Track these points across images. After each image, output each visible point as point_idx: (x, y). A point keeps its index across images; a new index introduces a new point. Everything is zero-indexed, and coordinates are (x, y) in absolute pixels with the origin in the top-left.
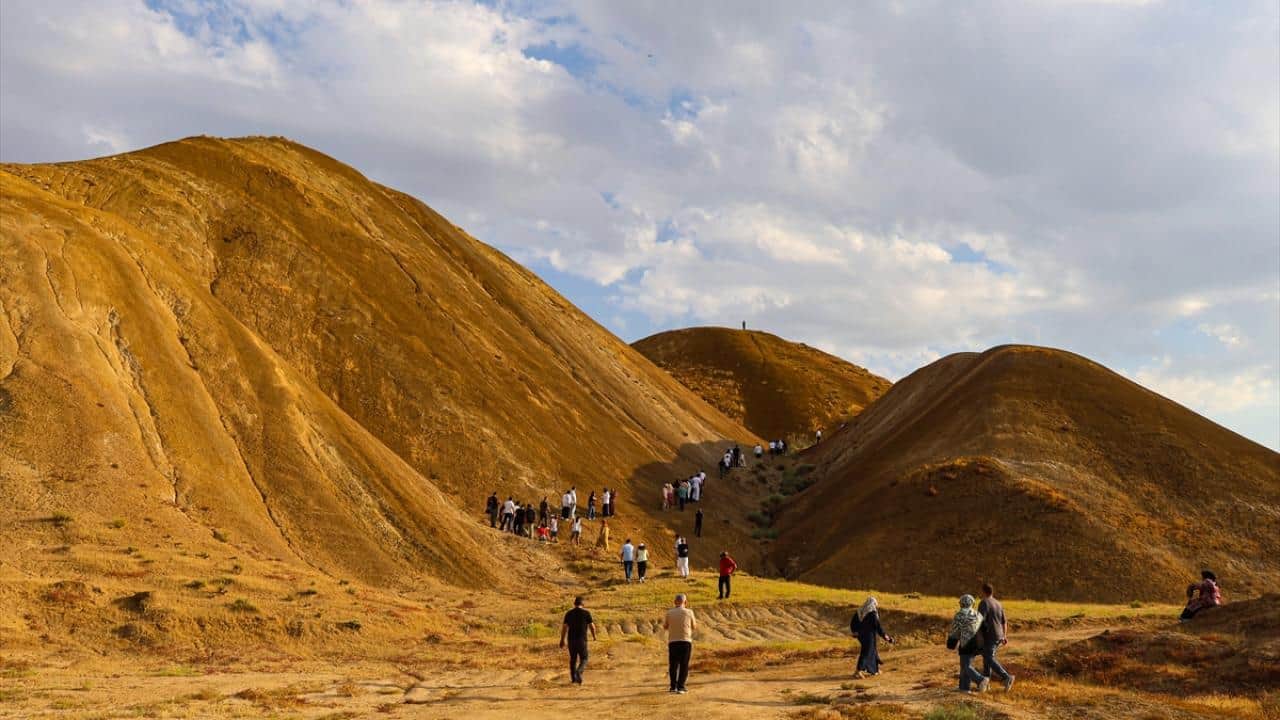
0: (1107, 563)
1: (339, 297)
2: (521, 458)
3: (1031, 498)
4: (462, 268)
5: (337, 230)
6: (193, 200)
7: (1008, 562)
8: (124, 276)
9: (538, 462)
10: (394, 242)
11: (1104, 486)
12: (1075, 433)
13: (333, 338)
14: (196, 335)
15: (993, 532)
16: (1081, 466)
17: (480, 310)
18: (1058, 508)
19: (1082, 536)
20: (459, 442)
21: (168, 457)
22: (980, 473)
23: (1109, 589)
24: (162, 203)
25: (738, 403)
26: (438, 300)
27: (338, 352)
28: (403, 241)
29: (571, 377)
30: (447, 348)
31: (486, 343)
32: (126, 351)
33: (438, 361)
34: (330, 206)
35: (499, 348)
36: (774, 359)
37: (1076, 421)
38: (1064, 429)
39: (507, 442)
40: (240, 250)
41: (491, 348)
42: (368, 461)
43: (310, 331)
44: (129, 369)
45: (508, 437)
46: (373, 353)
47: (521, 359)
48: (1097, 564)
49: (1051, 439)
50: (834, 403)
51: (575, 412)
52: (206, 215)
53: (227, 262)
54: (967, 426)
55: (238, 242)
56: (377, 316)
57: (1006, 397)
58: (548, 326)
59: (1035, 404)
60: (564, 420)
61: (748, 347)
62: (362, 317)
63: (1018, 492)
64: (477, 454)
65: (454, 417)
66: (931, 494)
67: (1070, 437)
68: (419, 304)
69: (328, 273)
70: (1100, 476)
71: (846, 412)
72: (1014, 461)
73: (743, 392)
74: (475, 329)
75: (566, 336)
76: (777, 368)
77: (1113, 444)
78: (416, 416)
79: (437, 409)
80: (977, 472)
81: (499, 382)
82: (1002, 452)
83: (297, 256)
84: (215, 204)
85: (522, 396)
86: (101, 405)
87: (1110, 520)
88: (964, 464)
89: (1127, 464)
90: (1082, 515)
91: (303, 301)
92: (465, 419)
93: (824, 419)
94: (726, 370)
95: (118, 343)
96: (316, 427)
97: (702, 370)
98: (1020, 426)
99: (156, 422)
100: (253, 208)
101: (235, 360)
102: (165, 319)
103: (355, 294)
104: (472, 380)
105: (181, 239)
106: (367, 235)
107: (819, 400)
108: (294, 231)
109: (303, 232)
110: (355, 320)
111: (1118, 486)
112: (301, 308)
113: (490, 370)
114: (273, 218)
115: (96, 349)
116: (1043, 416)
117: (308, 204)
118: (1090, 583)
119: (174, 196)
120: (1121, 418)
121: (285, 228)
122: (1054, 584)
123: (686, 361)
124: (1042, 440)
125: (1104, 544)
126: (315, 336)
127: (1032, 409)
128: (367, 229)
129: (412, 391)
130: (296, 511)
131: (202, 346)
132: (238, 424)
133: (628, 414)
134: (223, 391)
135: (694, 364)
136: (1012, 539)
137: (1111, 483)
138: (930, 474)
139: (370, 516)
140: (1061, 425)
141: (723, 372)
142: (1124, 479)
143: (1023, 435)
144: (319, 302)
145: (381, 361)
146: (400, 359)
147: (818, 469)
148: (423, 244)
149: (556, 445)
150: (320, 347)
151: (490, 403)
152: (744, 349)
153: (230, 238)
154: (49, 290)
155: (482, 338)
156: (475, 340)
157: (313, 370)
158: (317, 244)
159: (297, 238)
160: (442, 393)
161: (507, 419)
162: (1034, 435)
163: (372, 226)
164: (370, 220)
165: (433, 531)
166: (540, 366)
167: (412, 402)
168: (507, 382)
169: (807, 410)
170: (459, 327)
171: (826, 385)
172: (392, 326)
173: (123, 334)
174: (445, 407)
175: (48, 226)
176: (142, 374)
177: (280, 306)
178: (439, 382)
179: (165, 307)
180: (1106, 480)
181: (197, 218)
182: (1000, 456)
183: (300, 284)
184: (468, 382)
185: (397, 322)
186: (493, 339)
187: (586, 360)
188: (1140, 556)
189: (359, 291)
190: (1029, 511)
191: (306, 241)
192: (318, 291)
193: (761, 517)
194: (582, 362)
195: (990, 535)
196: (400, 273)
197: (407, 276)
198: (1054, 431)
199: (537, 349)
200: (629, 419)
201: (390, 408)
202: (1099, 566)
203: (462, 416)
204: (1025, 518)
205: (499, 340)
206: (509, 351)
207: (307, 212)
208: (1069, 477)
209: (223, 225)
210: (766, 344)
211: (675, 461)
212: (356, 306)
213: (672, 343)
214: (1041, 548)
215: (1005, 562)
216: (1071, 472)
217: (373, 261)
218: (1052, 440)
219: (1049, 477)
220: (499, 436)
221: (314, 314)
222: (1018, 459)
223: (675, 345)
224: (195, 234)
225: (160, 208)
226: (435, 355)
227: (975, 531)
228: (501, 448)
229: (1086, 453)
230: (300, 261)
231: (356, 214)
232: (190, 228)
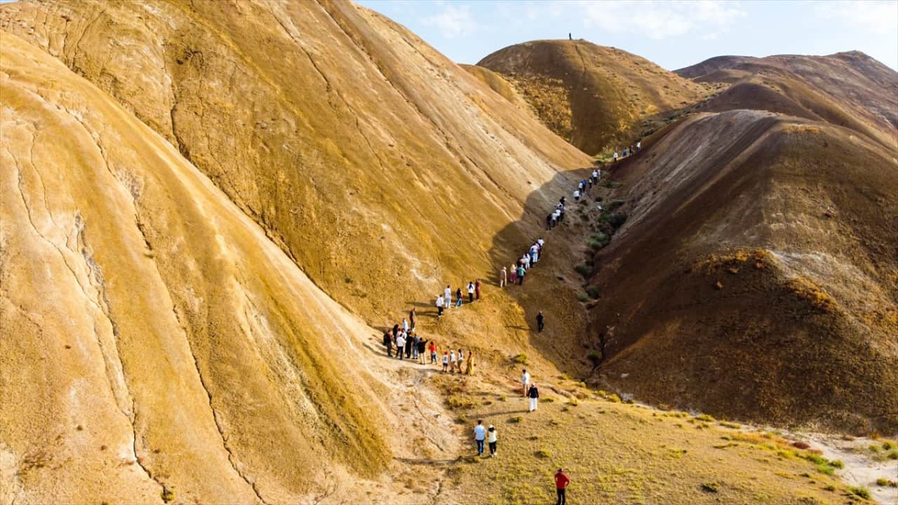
0: (862, 370)
1: (270, 108)
2: (411, 248)
3: (800, 298)
4: (361, 52)
5: (264, 37)
6: (149, 24)
7: (780, 364)
8: (86, 168)
9: (423, 250)
10: (307, 41)
11: (860, 277)
12: (836, 219)
13: (268, 150)
14: (150, 218)
15: (768, 330)
16: (841, 255)
17: (376, 96)
18: (822, 309)
19: (842, 339)
20: (366, 242)
21: (128, 387)
22: (759, 269)
23: (864, 398)
24: (125, 32)
25: (567, 107)
26: (345, 95)
27: (272, 164)
28: (314, 36)
29: (445, 148)
30: (352, 145)
31: (382, 132)
32: (90, 259)
33: (347, 161)
34: (257, 12)
35: (392, 135)
36: (592, 68)
37: (837, 205)
38: (827, 216)
39: (400, 234)
40: (191, 70)
41: (385, 137)
42: (292, 324)
43: (250, 147)
44: (94, 280)
45: (400, 230)
46: (298, 161)
47: (408, 143)
48: (854, 371)
49: (815, 227)
50: (635, 105)
51: (449, 189)
52: (162, 38)
53: (182, 86)
54: (747, 213)
55: (188, 62)
56: (299, 123)
57: (781, 182)
58: (427, 98)
59: (803, 189)
60: (441, 199)
61: (573, 57)
62: (286, 127)
63: (788, 290)
64: (379, 252)
65: (361, 216)
66: (717, 288)
67: (832, 224)
68: (330, 103)
69: (260, 84)
70: (856, 265)
71: (643, 113)
72: (785, 253)
73: (570, 97)
74: (372, 118)
75: (440, 104)
76: (595, 76)
77: (867, 228)
78: (333, 221)
79: (348, 210)
80: (755, 267)
81: (392, 172)
82: (775, 245)
83: (235, 71)
84: (168, 25)
85: (410, 183)
86: (68, 347)
87: (865, 319)
88: (745, 259)
89: (879, 249)
90: (841, 315)
91: (242, 117)
92: (370, 218)
93: (628, 120)
94: (557, 79)
95: (84, 252)
96: (250, 295)
97: (541, 79)
98: (790, 215)
99: (118, 343)
100: (198, 25)
101: (182, 238)
102: (123, 208)
103: (282, 104)
104: (373, 176)
105: (144, 69)
106: (287, 36)
107: (625, 103)
108: (231, 45)
109: (238, 43)
110: (284, 130)
111: (872, 275)
112: (241, 123)
113: (386, 161)
114: (214, 34)
115: (66, 270)
116: (811, 202)
117: (240, 14)
118: (848, 391)
119: (135, 24)
120: (876, 200)
121: (223, 42)
122: (817, 389)
123: (530, 71)
124: (809, 229)
125: (860, 349)
126: (254, 151)
127: (801, 195)
128: (287, 30)
129: (329, 196)
130: (236, 410)
131: (155, 229)
132: (189, 313)
133: (489, 177)
134: (175, 276)
135: (535, 73)
136: (783, 339)
137: (866, 272)
138: (717, 267)
139: (293, 393)
140: (825, 212)
141: (555, 80)
142: (877, 267)
143: (793, 225)
144: (255, 115)
145: (305, 168)
146: (318, 164)
147: (626, 205)
148: (331, 35)
149: (436, 228)
150: (258, 162)
151: (387, 197)
152: (570, 60)
153: (181, 60)
154: (21, 207)
155: (380, 129)
156: (373, 132)
157: (255, 186)
158: (250, 55)
159: (234, 51)
160: (351, 194)
161: (400, 210)
162: (803, 224)
163: (291, 27)
164: (289, 19)
165: (342, 401)
166: (421, 145)
167: (330, 207)
168: (398, 170)
169: (615, 113)
170: (361, 121)
171: (630, 89)
172: (311, 131)
173: (89, 241)
174: (354, 208)
175: (19, 120)
176: (105, 285)
177: (226, 126)
178: (348, 183)
179: (123, 189)
180: (862, 269)
181: (154, 42)
182: (773, 248)
183: (239, 100)
184: (370, 178)
185: (314, 126)
186: (387, 127)
187: (456, 125)
188: (890, 361)
189: (284, 99)
190: (798, 310)
191: (241, 53)
192: (253, 105)
193: (585, 267)
194: (453, 129)
195: (764, 333)
196: (314, 72)
197: (319, 74)
198: (817, 217)
199: (419, 127)
200: (489, 181)
201: (314, 216)
202: (855, 373)
203: (366, 215)
204: (794, 318)
205: (391, 126)
206: (398, 136)
207: (239, 22)
208: (831, 269)
209: (176, 48)
210: (586, 53)
211: (523, 218)
212: (283, 115)
213: (519, 55)
214: (806, 350)
215: (776, 364)
216: (832, 263)
217: (294, 65)
218: (817, 228)
219: (814, 271)
220: (394, 230)
221: (252, 128)
222: (788, 250)
223: (522, 56)
224: (154, 60)
225: (124, 37)
226: (344, 155)
227: (752, 329)
228: (396, 243)
229: (845, 239)
230: (238, 75)
231: (278, 15)
232: (150, 54)
